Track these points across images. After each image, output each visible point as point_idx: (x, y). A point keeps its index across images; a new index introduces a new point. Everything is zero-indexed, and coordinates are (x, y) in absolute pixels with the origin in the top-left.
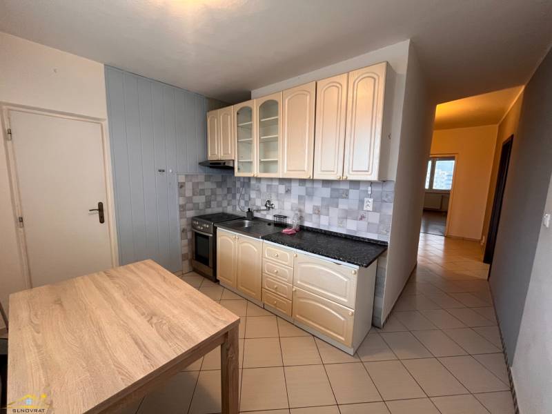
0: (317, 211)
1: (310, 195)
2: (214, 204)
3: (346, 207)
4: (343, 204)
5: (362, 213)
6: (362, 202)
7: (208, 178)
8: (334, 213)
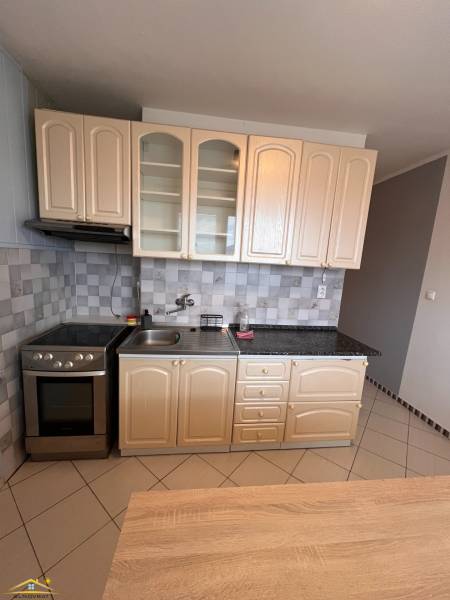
0: (263, 304)
1: (254, 284)
2: (47, 310)
3: (298, 296)
4: (295, 294)
5: (315, 301)
6: (315, 290)
7: (36, 256)
8: (284, 304)
